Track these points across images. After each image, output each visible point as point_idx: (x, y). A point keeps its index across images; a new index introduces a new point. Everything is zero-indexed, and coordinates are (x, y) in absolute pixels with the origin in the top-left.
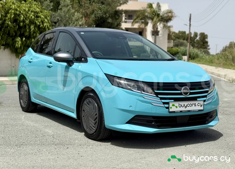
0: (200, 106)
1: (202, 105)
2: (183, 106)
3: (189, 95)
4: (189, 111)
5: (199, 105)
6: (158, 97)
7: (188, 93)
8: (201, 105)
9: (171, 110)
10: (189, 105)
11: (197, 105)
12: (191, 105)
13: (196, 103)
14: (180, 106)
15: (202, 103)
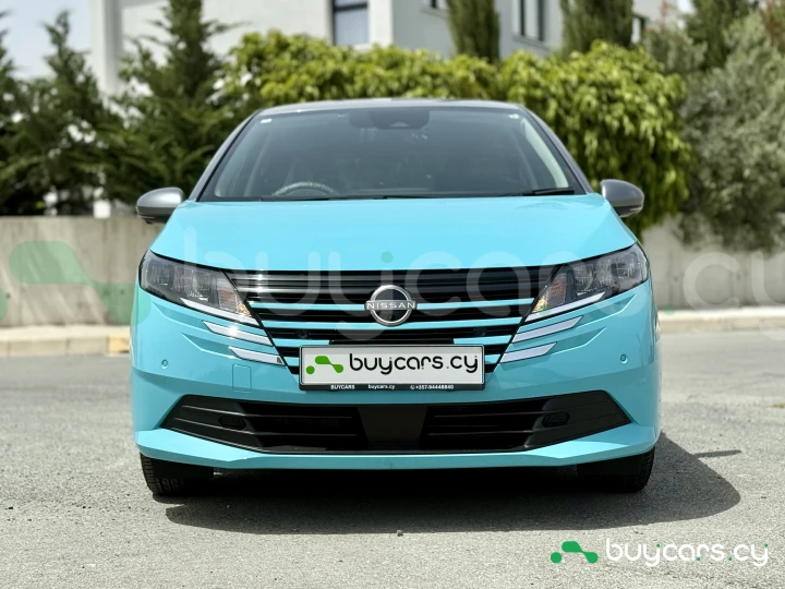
0: (464, 368)
1: (476, 366)
2: (371, 365)
3: (409, 320)
4: (402, 388)
5: (456, 362)
6: (261, 327)
7: (404, 312)
8: (471, 363)
9: (309, 380)
10: (401, 364)
11: (446, 361)
12: (413, 363)
13: (446, 353)
14: (356, 364)
15: (474, 355)
